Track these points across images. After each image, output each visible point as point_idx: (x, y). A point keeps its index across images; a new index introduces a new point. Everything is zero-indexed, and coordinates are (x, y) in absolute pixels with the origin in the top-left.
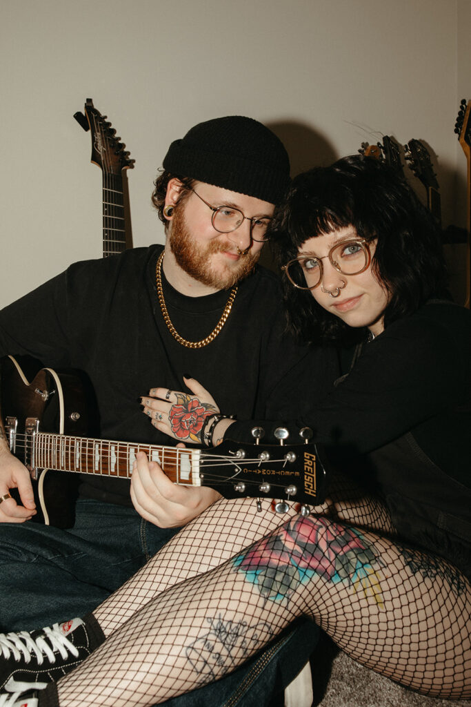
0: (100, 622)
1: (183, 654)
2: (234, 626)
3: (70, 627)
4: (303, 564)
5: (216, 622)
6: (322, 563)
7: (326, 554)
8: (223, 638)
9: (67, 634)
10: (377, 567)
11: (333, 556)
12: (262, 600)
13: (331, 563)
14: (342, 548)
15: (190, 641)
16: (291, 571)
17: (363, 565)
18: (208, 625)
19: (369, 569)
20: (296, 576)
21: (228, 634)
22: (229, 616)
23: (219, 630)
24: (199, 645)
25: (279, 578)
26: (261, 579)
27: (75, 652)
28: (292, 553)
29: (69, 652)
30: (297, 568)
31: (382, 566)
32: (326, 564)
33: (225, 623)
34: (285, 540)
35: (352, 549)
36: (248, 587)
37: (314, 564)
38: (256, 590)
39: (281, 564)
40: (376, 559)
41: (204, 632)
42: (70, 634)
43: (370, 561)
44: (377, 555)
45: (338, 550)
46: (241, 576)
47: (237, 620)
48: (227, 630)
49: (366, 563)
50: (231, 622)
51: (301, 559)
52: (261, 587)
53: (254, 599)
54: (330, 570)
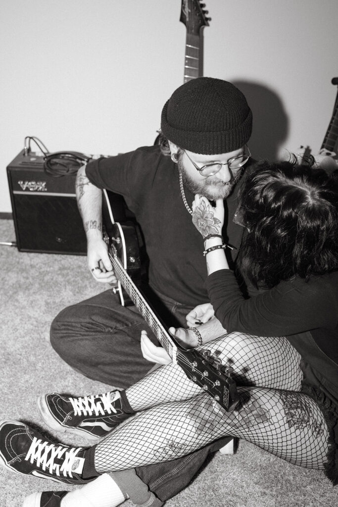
0: (128, 398)
1: (152, 453)
2: (179, 445)
3: (114, 398)
4: (222, 421)
5: (170, 442)
6: (233, 421)
7: (237, 417)
8: (173, 449)
9: (112, 402)
10: (266, 424)
11: (241, 418)
12: (196, 436)
13: (239, 421)
14: (247, 414)
15: (156, 448)
16: (215, 423)
17: (258, 423)
18: (167, 443)
19: (261, 426)
20: (218, 426)
21: (176, 448)
22: (178, 440)
23: (171, 446)
24: (161, 450)
25: (208, 425)
26: (198, 424)
27: (115, 411)
28: (217, 415)
29: (112, 411)
30: (218, 423)
31: (270, 424)
32: (235, 422)
33: (175, 443)
34: (215, 407)
35: (253, 415)
36: (190, 428)
37: (229, 421)
38: (194, 430)
39: (210, 419)
40: (267, 420)
41: (163, 445)
42: (113, 402)
43: (263, 421)
44: (268, 418)
45: (245, 415)
46: (188, 421)
47: (181, 442)
48: (176, 446)
49: (261, 423)
50: (178, 443)
51: (221, 418)
52: (197, 429)
53: (192, 434)
54: (237, 425)
